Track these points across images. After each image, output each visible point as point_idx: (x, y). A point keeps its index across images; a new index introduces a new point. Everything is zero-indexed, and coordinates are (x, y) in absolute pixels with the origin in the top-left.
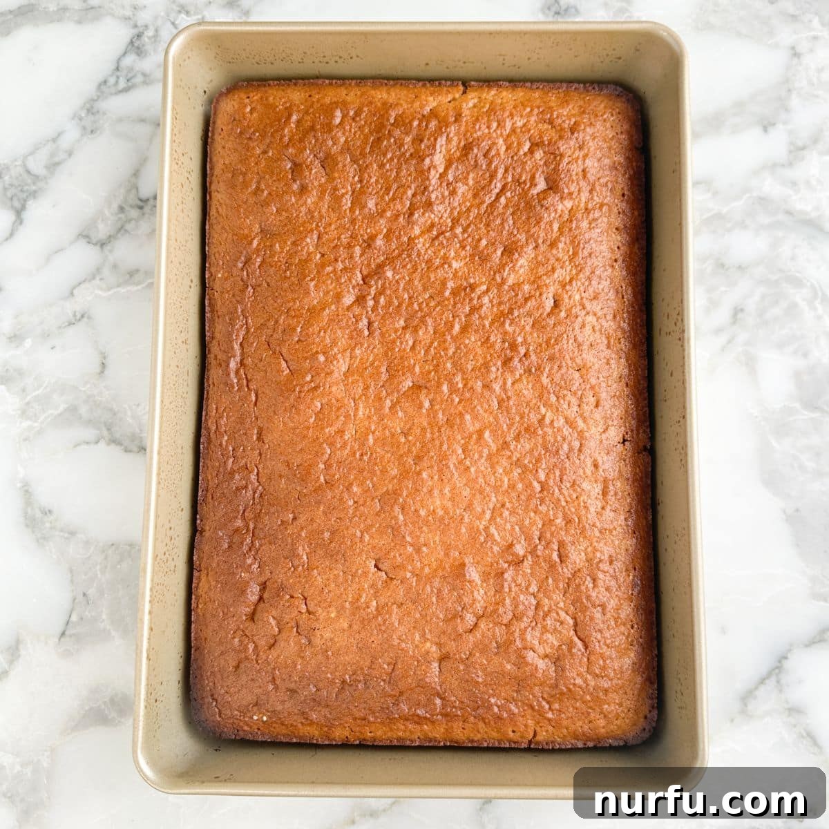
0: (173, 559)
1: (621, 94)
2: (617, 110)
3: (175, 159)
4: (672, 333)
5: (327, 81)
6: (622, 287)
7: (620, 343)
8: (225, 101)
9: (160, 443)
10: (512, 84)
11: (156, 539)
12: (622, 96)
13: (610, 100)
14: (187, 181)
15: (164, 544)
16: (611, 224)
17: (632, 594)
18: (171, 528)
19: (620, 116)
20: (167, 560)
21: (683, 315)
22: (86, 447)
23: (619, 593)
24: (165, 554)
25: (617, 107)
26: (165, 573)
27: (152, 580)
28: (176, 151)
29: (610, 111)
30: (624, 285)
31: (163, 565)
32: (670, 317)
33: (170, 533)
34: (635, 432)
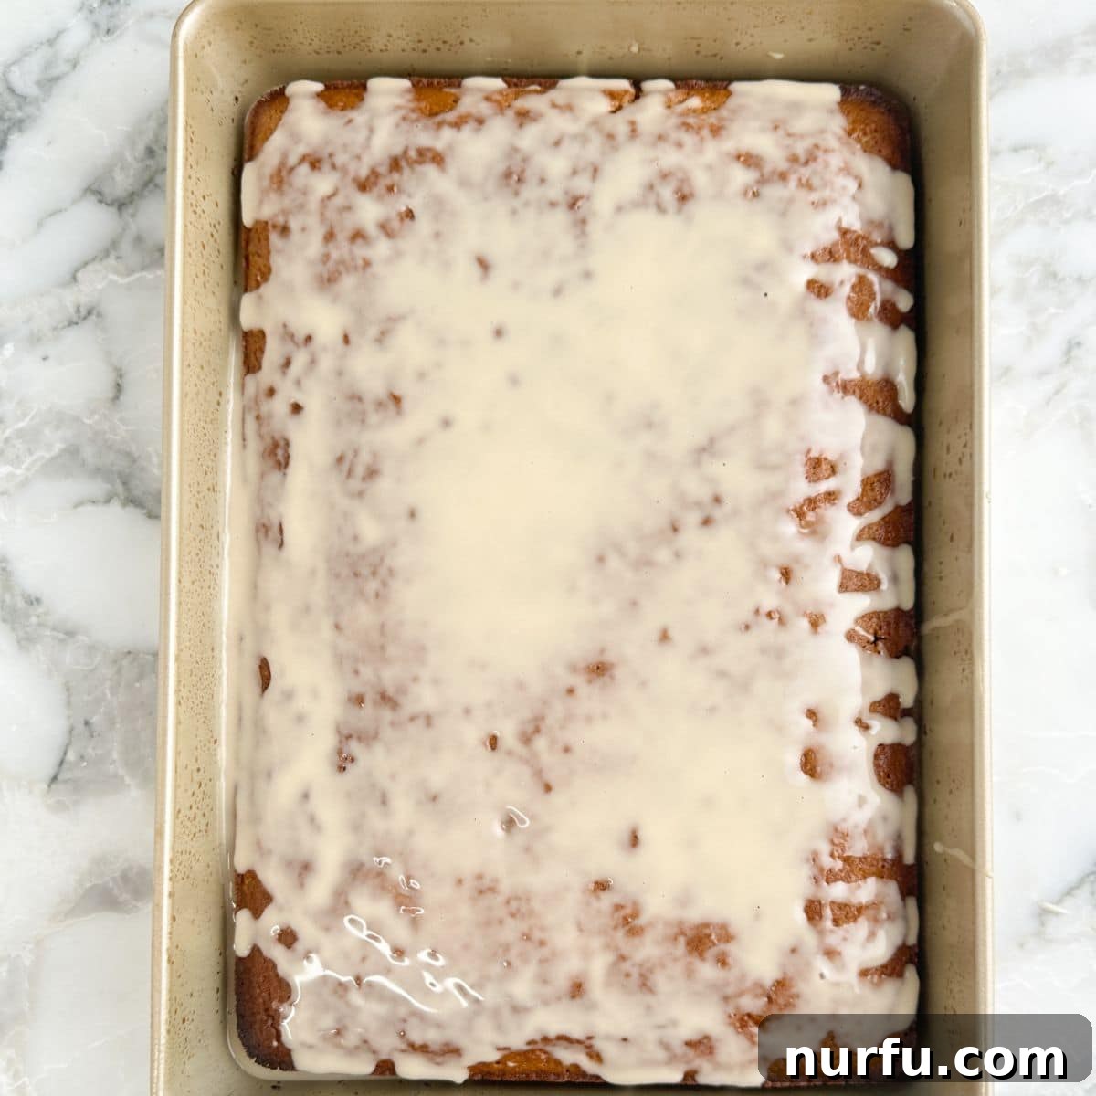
0: (204, 815)
1: (879, 101)
2: (873, 126)
3: (192, 205)
4: (954, 475)
5: (425, 81)
6: (877, 402)
7: (873, 490)
8: (268, 113)
9: (179, 644)
10: (711, 84)
11: (176, 787)
12: (879, 104)
13: (862, 110)
14: (212, 240)
15: (190, 793)
16: (862, 304)
17: (883, 866)
18: (199, 770)
19: (877, 135)
20: (195, 818)
21: (972, 448)
22: (90, 508)
23: (865, 866)
24: (191, 808)
25: (874, 122)
26: (192, 836)
27: (173, 848)
28: (192, 193)
29: (862, 127)
30: (881, 400)
31: (189, 824)
32: (951, 450)
33: (197, 777)
34: (893, 626)
